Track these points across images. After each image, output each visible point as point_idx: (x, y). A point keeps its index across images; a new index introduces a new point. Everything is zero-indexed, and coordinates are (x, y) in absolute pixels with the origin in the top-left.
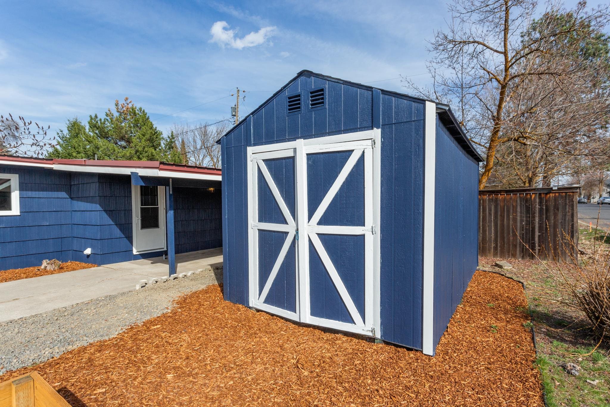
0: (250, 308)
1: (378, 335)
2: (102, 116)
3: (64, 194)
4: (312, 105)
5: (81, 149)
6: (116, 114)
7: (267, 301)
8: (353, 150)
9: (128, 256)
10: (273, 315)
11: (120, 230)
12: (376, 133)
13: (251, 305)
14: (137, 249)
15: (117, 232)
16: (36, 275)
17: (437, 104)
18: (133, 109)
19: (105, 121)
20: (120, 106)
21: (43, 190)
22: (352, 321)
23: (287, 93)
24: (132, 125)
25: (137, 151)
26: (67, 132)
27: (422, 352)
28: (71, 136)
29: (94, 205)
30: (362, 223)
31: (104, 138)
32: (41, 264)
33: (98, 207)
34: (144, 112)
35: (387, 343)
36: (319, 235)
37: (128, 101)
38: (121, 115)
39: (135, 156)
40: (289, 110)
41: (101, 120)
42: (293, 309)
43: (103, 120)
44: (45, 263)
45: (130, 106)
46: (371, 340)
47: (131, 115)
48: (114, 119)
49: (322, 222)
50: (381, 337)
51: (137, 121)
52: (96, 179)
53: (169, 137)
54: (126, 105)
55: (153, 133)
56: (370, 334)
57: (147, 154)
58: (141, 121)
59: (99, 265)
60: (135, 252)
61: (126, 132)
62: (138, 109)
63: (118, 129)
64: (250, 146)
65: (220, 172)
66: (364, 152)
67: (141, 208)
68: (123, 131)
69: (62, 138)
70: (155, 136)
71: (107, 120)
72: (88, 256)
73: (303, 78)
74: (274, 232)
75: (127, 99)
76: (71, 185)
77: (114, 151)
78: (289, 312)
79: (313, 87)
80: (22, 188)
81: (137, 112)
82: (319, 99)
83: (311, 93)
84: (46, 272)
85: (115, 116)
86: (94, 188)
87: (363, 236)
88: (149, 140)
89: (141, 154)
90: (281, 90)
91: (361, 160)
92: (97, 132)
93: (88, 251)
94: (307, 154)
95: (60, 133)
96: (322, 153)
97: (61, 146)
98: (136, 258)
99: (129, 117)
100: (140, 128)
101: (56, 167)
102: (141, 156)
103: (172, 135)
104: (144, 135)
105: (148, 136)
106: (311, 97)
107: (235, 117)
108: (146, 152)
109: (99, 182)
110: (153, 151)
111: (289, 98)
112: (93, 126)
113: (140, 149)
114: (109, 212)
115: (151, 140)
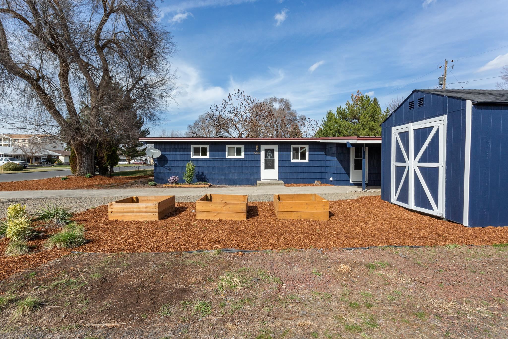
0: (392, 203)
1: (444, 216)
2: (344, 106)
3: (323, 153)
4: (419, 105)
5: (332, 128)
6: (351, 103)
7: (398, 200)
8: (434, 126)
9: (347, 183)
10: (400, 206)
11: (345, 170)
12: (445, 117)
13: (392, 201)
14: (352, 180)
15: (343, 171)
16: (313, 186)
17: (472, 101)
18: (361, 98)
19: (345, 109)
20: (354, 97)
21: (316, 151)
22: (432, 209)
23: (409, 101)
24: (360, 108)
25: (363, 125)
26: (326, 118)
27: (462, 224)
28: (328, 121)
29: (334, 157)
30: (437, 161)
31: (344, 119)
32: (315, 182)
33: (335, 158)
34: (368, 97)
35: (449, 221)
36: (419, 167)
37: (359, 93)
38: (354, 103)
39: (362, 128)
40: (410, 108)
41: (343, 108)
42: (407, 202)
43: (344, 109)
44: (316, 182)
45: (360, 96)
46: (441, 219)
47: (360, 102)
48: (350, 106)
49: (420, 161)
50: (446, 217)
51: (364, 104)
52: (335, 145)
53: (385, 112)
54: (357, 95)
55: (374, 111)
56: (440, 216)
57: (369, 126)
58: (366, 104)
59: (335, 185)
60: (351, 182)
61: (357, 114)
62: (365, 96)
63: (352, 112)
64: (393, 126)
65: (381, 138)
66: (439, 126)
67: (355, 159)
68: (355, 113)
69: (324, 122)
70: (375, 113)
71: (346, 107)
72: (331, 181)
73: (415, 93)
74: (401, 166)
75: (358, 91)
76: (326, 149)
77: (349, 126)
78: (406, 204)
79: (419, 97)
80: (310, 151)
81: (364, 98)
82: (422, 102)
83: (419, 100)
84: (316, 185)
85: (351, 104)
86: (334, 150)
87: (438, 167)
88: (370, 116)
89: (365, 126)
90: (406, 100)
91: (438, 131)
92: (341, 116)
93: (331, 179)
94: (414, 130)
95: (323, 119)
96: (421, 129)
97: (323, 127)
98: (351, 184)
99: (359, 103)
100: (365, 109)
101: (321, 141)
102: (365, 128)
103: (387, 110)
104: (367, 114)
105: (370, 114)
106: (419, 102)
107: (443, 86)
108: (368, 125)
109: (336, 147)
110: (374, 123)
111: (410, 103)
112: (339, 113)
113: (364, 123)
114: (340, 161)
115: (372, 116)
